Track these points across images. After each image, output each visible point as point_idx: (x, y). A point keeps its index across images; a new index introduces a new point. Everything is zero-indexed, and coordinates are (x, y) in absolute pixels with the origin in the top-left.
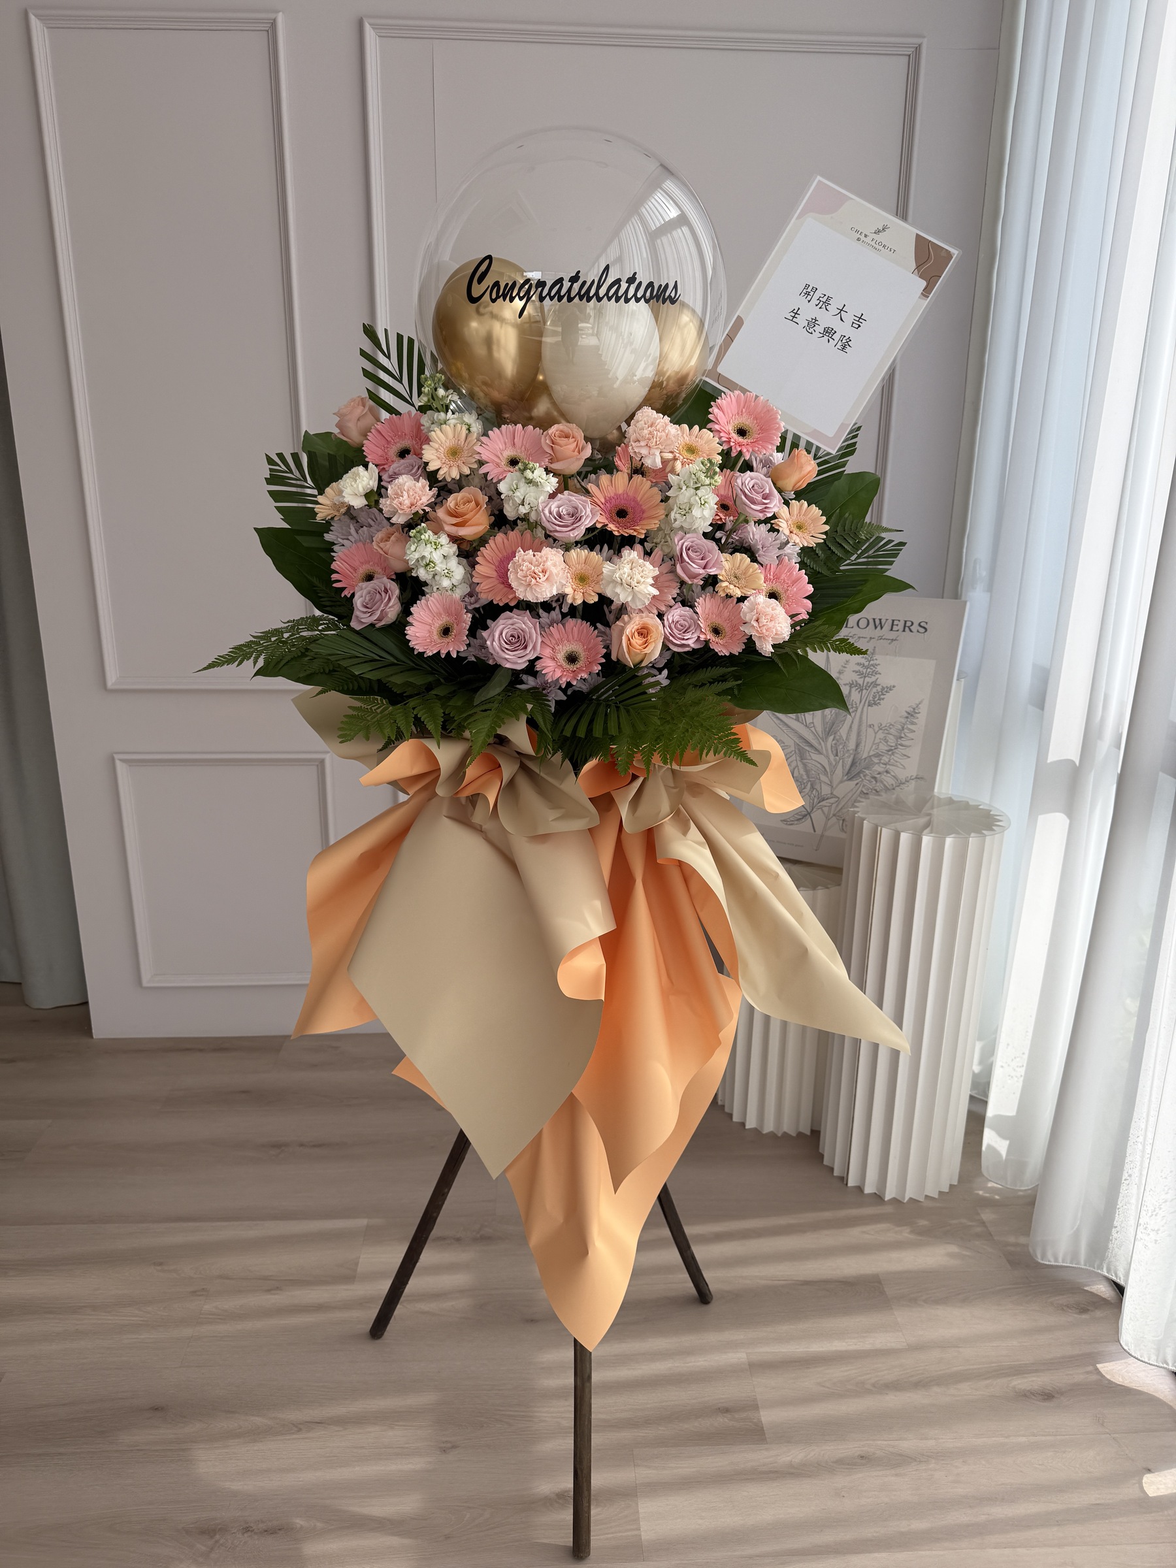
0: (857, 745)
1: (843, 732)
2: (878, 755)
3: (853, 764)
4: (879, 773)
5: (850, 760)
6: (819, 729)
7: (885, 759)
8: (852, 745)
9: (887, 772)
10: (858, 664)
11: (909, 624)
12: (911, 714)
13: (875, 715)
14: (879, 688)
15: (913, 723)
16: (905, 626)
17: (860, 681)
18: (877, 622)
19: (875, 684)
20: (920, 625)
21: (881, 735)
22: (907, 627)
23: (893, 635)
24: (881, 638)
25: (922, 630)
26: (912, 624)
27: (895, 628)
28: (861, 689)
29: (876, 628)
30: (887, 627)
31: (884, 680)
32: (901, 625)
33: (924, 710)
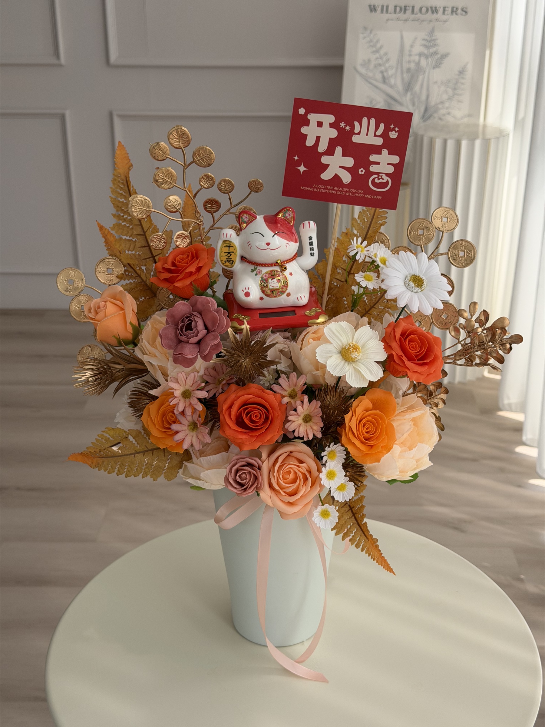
0: (428, 97)
1: (417, 88)
2: (442, 103)
3: (426, 110)
4: (444, 115)
5: (422, 109)
6: (400, 86)
7: (447, 105)
8: (424, 97)
9: (449, 114)
10: (424, 40)
11: (455, 9)
12: (462, 72)
13: (437, 75)
14: (439, 56)
15: (463, 78)
16: (453, 12)
17: (426, 52)
18: (434, 8)
19: (436, 53)
20: (462, 10)
21: (443, 88)
22: (454, 11)
23: (445, 17)
24: (437, 20)
25: (464, 13)
26: (457, 9)
27: (446, 12)
28: (427, 57)
29: (433, 12)
30: (441, 11)
31: (441, 50)
32: (450, 10)
33: (470, 67)
